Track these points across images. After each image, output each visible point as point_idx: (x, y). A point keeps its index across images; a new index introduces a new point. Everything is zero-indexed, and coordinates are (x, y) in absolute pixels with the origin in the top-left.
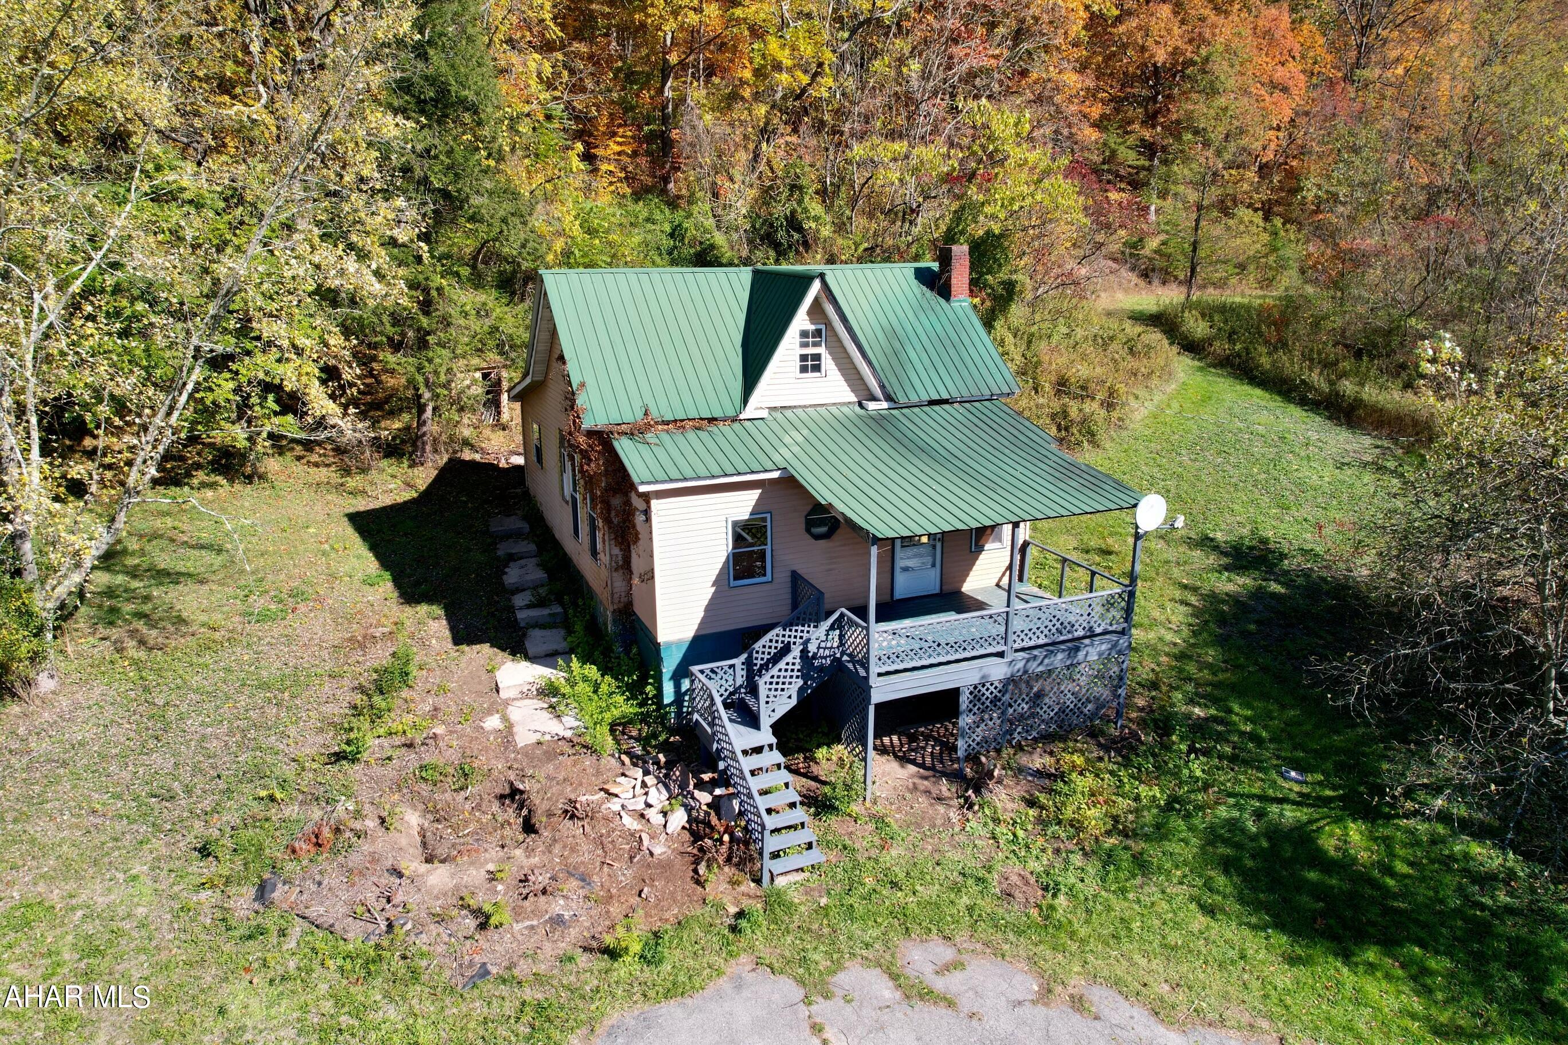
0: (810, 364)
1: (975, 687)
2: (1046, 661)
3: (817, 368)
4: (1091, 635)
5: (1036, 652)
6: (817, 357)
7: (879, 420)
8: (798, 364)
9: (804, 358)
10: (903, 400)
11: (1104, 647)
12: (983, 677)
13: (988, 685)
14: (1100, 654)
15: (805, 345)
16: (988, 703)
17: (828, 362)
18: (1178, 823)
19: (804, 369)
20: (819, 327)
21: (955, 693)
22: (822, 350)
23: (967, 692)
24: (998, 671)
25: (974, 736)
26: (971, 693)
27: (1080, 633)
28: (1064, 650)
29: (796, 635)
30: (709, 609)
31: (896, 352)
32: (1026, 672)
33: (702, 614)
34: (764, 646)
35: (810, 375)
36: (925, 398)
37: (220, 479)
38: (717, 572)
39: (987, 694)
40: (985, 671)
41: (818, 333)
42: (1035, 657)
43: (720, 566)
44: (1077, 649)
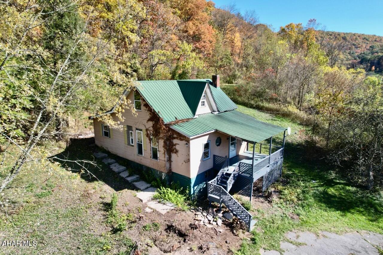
3: (204, 105)
8: (201, 104)
10: (221, 111)
11: (280, 161)
15: (202, 99)
16: (267, 178)
17: (206, 103)
18: (307, 195)
22: (205, 100)
25: (265, 186)
26: (265, 176)
30: (199, 167)
32: (272, 170)
36: (224, 110)
38: (201, 157)
41: (204, 96)
42: (273, 166)
44: (277, 163)
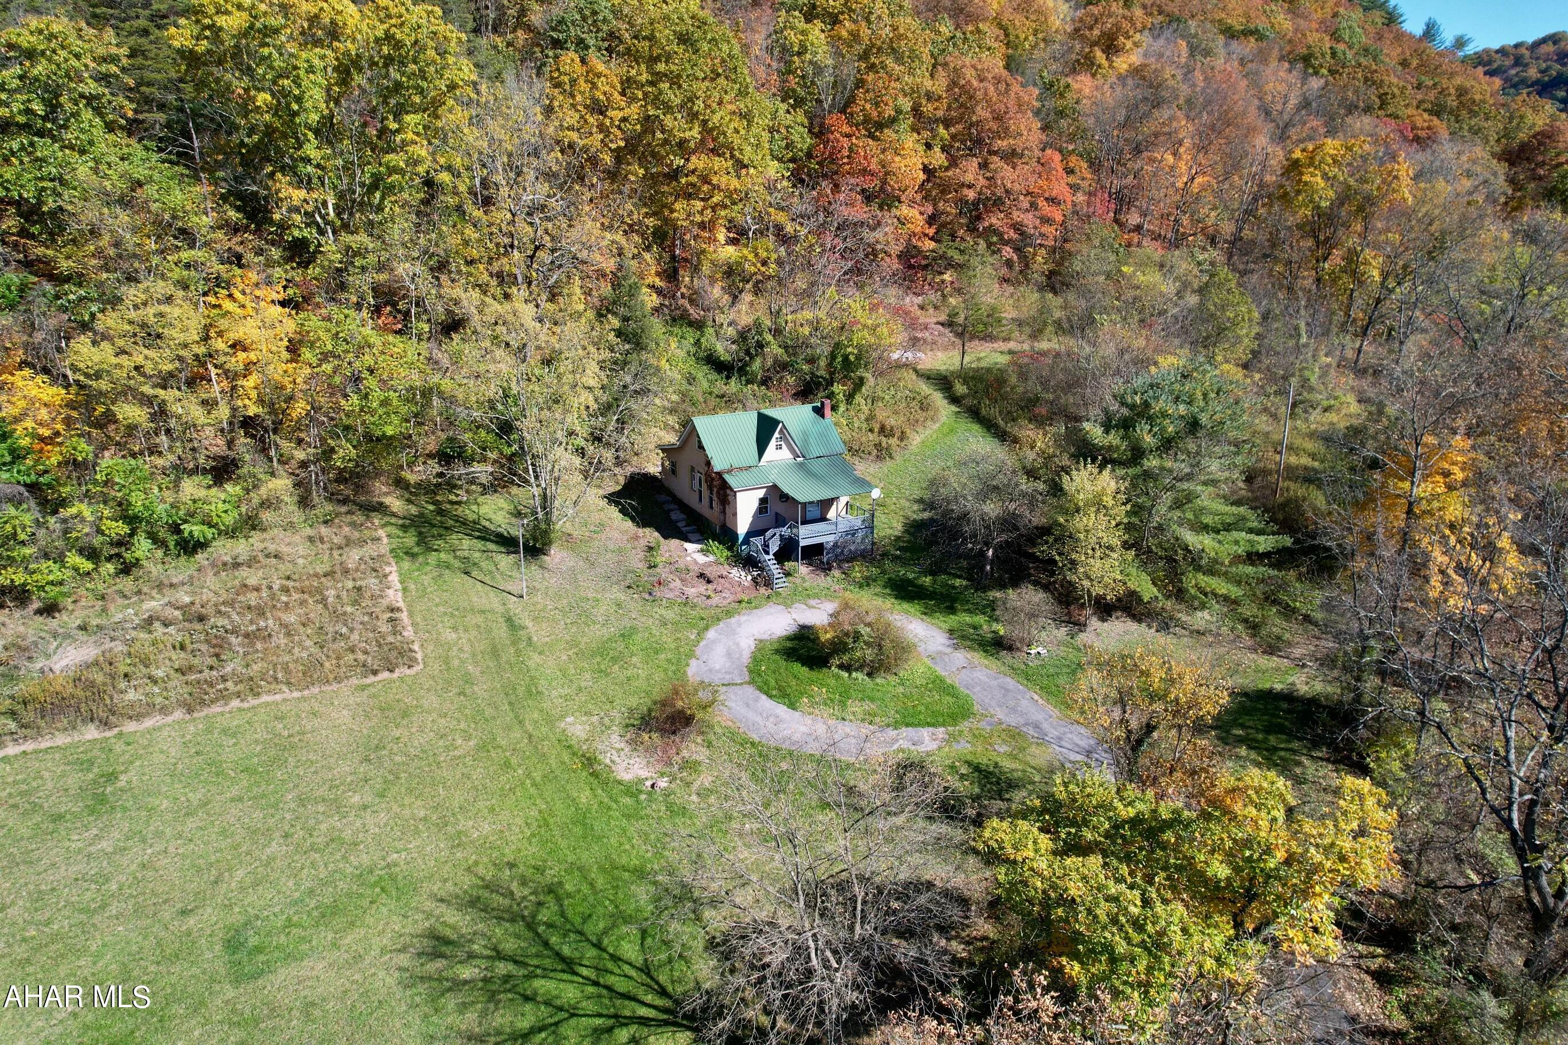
3: (781, 449)
4: (860, 529)
6: (781, 446)
7: (801, 465)
9: (777, 446)
10: (807, 457)
11: (864, 533)
13: (831, 542)
15: (777, 442)
16: (831, 547)
19: (777, 450)
22: (783, 444)
23: (826, 544)
24: (834, 538)
25: (827, 556)
27: (856, 528)
28: (852, 533)
29: (778, 531)
30: (753, 521)
31: (806, 441)
32: (842, 539)
33: (751, 523)
34: (769, 534)
36: (815, 456)
38: (753, 513)
40: (830, 538)
41: (781, 438)
42: (845, 535)
43: (755, 511)
44: (856, 533)
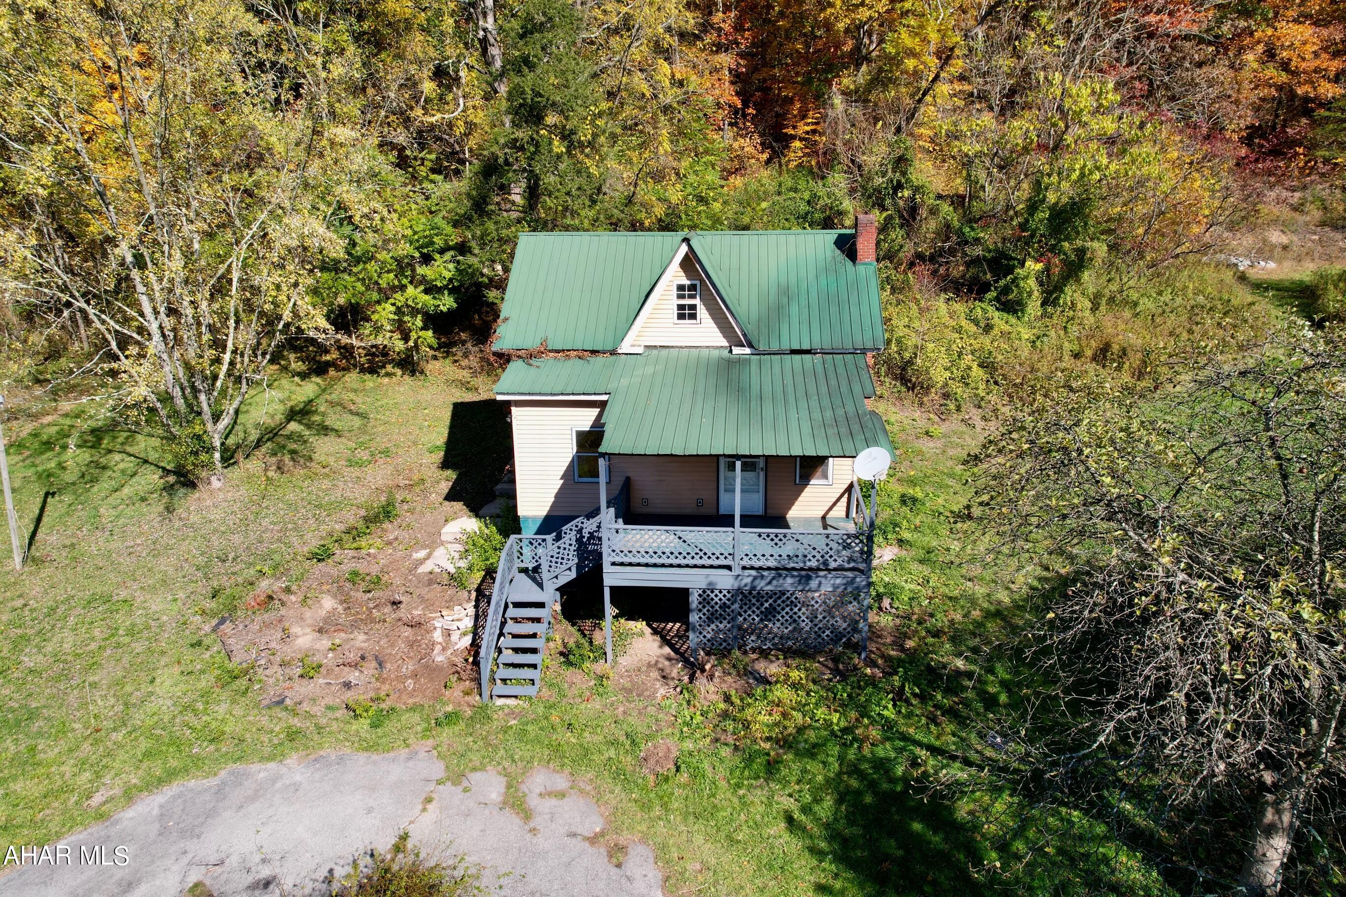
0: (686, 313)
1: (704, 592)
2: (775, 582)
3: (693, 316)
4: (826, 568)
5: (765, 573)
6: (693, 307)
7: (745, 364)
8: (676, 312)
9: (681, 307)
10: (764, 347)
11: (838, 581)
12: (710, 584)
13: (717, 592)
14: (835, 587)
15: (680, 297)
16: (717, 607)
17: (702, 312)
19: (681, 317)
20: (694, 282)
21: (684, 593)
22: (697, 301)
23: (696, 595)
24: (725, 581)
25: (705, 633)
26: (700, 595)
27: (813, 564)
28: (793, 576)
30: (557, 496)
31: (780, 307)
32: (753, 588)
33: (553, 499)
35: (687, 321)
36: (786, 346)
37: (399, 372)
38: (564, 468)
39: (716, 599)
40: (712, 579)
41: (693, 287)
42: (762, 577)
43: (567, 464)
44: (809, 578)
